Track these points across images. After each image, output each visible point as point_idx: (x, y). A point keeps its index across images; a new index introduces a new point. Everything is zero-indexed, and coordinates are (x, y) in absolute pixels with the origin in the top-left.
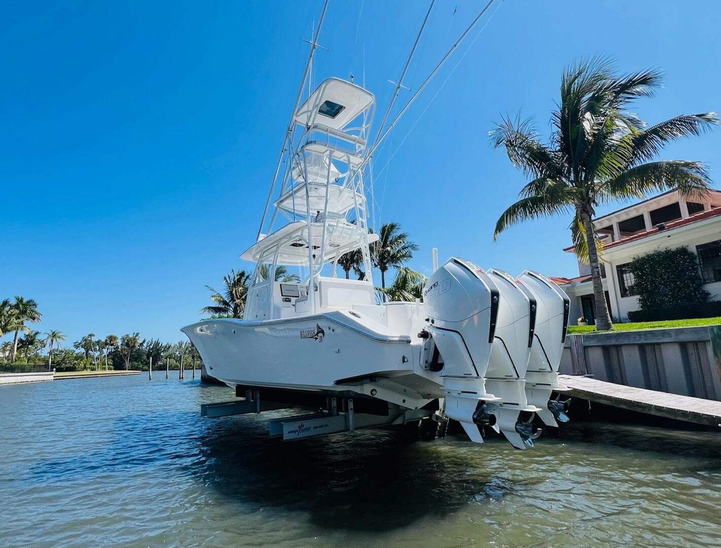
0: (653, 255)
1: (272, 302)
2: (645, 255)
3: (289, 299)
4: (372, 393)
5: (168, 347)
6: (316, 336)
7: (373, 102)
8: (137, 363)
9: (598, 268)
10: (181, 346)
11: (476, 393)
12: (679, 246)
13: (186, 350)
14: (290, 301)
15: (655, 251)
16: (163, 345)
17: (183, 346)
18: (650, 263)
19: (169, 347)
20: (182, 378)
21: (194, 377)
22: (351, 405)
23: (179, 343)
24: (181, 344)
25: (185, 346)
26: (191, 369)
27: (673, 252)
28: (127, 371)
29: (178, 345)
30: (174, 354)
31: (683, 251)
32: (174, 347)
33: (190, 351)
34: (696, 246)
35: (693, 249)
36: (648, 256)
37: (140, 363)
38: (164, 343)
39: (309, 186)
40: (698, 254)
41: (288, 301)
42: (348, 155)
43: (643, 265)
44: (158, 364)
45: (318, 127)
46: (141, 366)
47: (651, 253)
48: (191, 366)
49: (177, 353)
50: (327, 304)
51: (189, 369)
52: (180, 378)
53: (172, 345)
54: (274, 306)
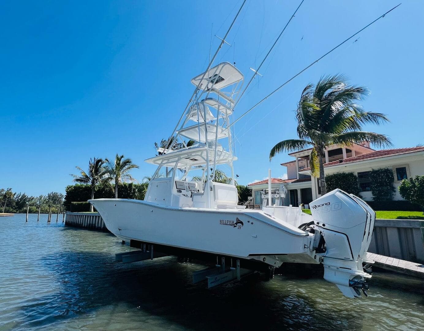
0: (337, 175)
1: (172, 193)
2: (333, 174)
3: (180, 190)
4: (264, 260)
5: (31, 198)
6: (235, 225)
7: (242, 79)
8: (8, 208)
9: (324, 182)
10: (41, 198)
11: (351, 269)
12: (350, 172)
13: (44, 201)
14: (181, 192)
15: (337, 173)
16: (28, 197)
17: (42, 198)
18: (335, 178)
19: (33, 199)
20: (50, 221)
21: (57, 221)
22: (238, 264)
23: (40, 197)
24: (41, 197)
25: (44, 198)
26: (47, 213)
27: (347, 175)
28: (3, 214)
29: (39, 197)
30: (36, 203)
31: (351, 174)
32: (36, 198)
33: (47, 202)
34: (358, 173)
35: (356, 174)
36: (334, 175)
37: (10, 208)
38: (29, 195)
39: (207, 125)
40: (358, 176)
41: (180, 192)
42: (227, 109)
43: (331, 179)
44: (23, 209)
45: (215, 90)
46: (11, 210)
47: (336, 173)
48: (47, 211)
49: (38, 203)
50: (218, 199)
51: (46, 213)
52: (48, 222)
53: (35, 198)
54: (173, 195)
